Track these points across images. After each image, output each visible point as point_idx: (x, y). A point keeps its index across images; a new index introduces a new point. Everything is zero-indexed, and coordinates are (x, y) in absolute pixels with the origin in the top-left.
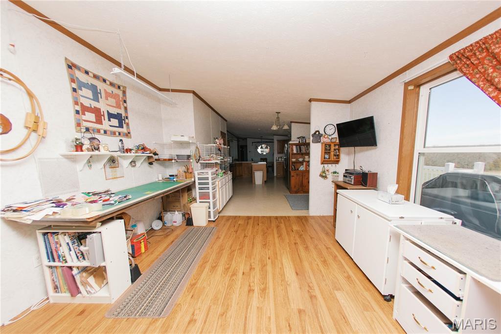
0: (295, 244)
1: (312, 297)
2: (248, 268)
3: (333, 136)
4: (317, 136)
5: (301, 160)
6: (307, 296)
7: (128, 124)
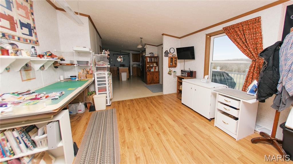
0: (165, 108)
1: (186, 128)
2: (150, 125)
3: (173, 54)
4: (167, 53)
5: (151, 65)
6: (183, 128)
7: (36, 34)
